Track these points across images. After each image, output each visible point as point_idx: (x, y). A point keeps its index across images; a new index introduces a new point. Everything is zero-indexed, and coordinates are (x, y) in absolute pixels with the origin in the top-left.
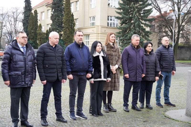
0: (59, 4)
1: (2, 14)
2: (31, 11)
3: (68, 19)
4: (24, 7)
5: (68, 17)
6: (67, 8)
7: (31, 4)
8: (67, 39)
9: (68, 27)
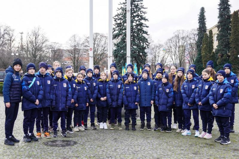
0: (226, 22)
1: (183, 38)
2: (206, 32)
3: (235, 38)
4: (198, 29)
5: (235, 36)
6: (234, 26)
7: (205, 24)
8: (235, 61)
9: (235, 47)
